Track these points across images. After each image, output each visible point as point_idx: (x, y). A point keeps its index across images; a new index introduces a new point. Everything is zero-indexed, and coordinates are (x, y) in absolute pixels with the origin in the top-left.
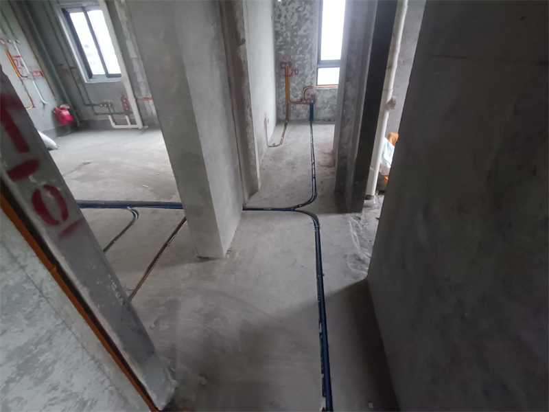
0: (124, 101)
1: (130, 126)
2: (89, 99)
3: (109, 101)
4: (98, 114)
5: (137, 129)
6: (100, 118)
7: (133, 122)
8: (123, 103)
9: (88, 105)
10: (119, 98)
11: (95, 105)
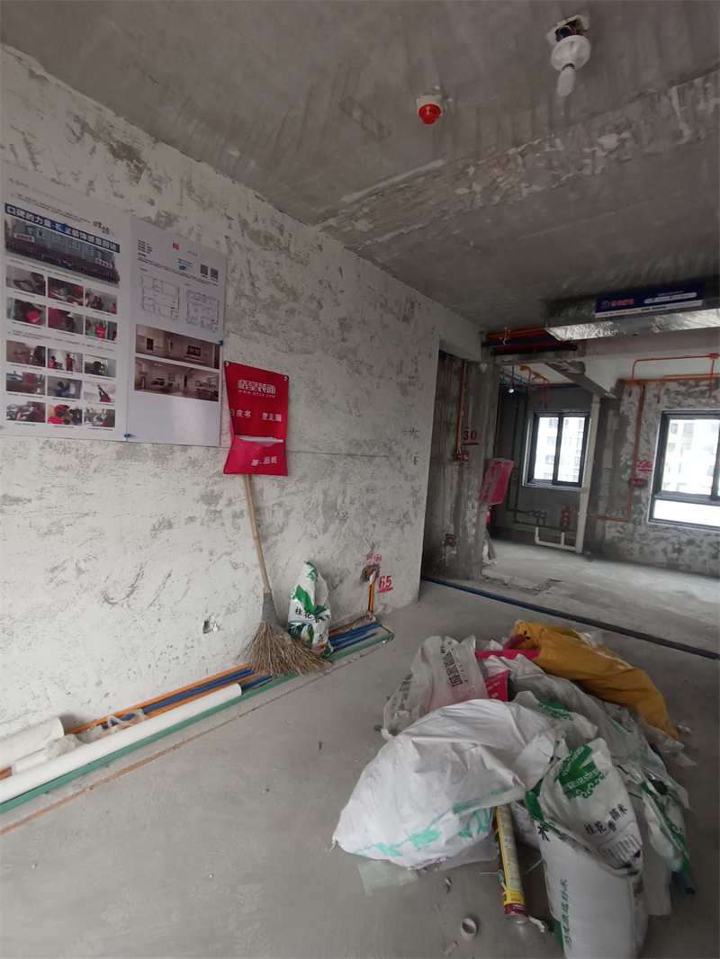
0: (567, 514)
1: (562, 546)
2: (516, 504)
3: (543, 511)
4: (519, 522)
5: (573, 552)
6: (518, 527)
7: (571, 542)
8: (564, 516)
9: (510, 510)
10: (561, 510)
11: (519, 511)
